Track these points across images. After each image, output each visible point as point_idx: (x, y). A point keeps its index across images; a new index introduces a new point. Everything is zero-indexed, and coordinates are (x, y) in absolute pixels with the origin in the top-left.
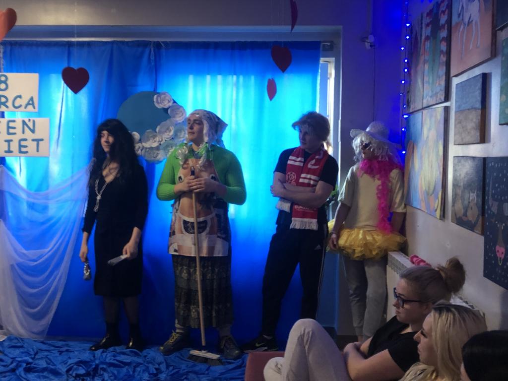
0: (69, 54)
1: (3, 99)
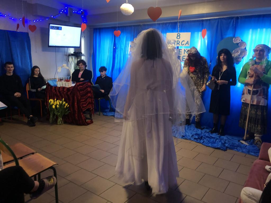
0: (202, 24)
1: (178, 42)
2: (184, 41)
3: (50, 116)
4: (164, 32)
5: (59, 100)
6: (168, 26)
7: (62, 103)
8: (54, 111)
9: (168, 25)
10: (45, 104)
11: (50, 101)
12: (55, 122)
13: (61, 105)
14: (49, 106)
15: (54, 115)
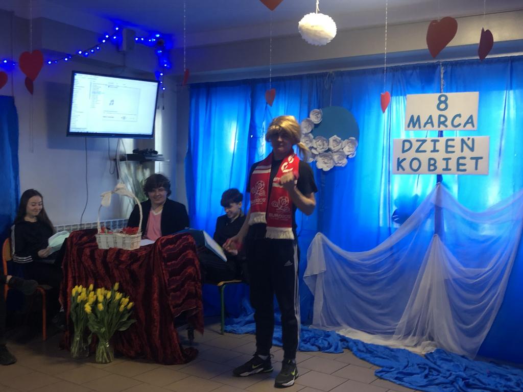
1: (442, 119)
2: (459, 115)
3: (73, 337)
4: (397, 91)
5: (103, 289)
6: (411, 75)
7: (113, 297)
8: (87, 321)
9: (410, 72)
10: (60, 300)
11: (74, 291)
12: (89, 355)
13: (108, 303)
14: (73, 306)
15: (86, 332)
